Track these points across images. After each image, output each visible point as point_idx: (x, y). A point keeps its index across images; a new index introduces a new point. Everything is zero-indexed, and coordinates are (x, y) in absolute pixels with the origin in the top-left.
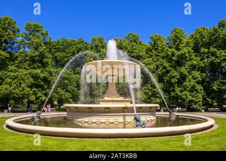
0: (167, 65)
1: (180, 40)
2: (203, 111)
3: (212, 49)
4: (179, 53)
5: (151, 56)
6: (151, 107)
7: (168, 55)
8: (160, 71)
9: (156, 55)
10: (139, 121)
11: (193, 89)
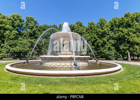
0: (96, 37)
1: (103, 24)
2: (114, 60)
3: (120, 29)
4: (102, 31)
5: (89, 32)
6: (85, 58)
7: (97, 32)
8: (93, 40)
9: (92, 32)
10: (77, 66)
11: (109, 49)
